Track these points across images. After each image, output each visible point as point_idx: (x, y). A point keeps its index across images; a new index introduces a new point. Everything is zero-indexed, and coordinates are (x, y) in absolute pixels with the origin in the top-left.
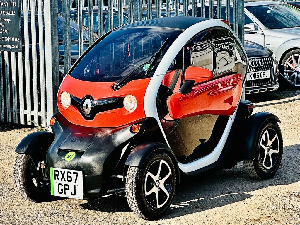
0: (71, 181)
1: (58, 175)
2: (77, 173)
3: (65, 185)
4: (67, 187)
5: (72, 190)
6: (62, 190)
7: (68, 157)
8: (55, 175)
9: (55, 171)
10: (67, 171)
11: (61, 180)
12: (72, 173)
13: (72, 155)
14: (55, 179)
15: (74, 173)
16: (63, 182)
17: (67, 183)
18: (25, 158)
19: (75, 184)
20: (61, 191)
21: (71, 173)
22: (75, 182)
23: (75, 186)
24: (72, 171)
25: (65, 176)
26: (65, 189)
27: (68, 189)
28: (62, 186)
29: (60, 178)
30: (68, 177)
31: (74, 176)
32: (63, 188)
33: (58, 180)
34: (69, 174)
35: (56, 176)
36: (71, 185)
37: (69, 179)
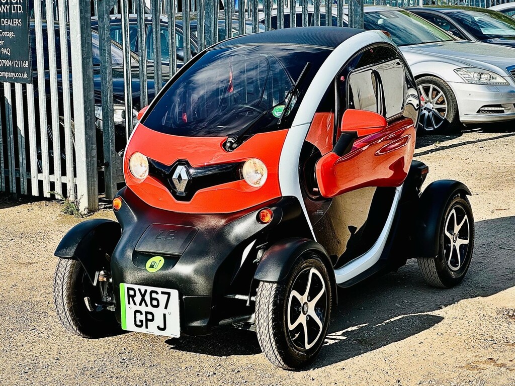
0: (157, 306)
1: (135, 295)
2: (169, 294)
3: (147, 313)
4: (150, 317)
5: (159, 321)
6: (141, 321)
7: (152, 266)
8: (129, 296)
9: (129, 289)
10: (150, 289)
11: (140, 304)
12: (160, 293)
13: (157, 262)
14: (129, 303)
15: (163, 293)
16: (143, 308)
17: (150, 309)
18: (72, 266)
19: (166, 311)
20: (140, 324)
21: (157, 293)
22: (166, 308)
23: (165, 315)
24: (159, 290)
25: (147, 298)
26: (147, 320)
27: (152, 320)
28: (142, 314)
29: (138, 302)
30: (152, 299)
31: (163, 299)
32: (143, 318)
33: (135, 304)
34: (154, 295)
35: (131, 298)
36: (158, 313)
37: (155, 303)
